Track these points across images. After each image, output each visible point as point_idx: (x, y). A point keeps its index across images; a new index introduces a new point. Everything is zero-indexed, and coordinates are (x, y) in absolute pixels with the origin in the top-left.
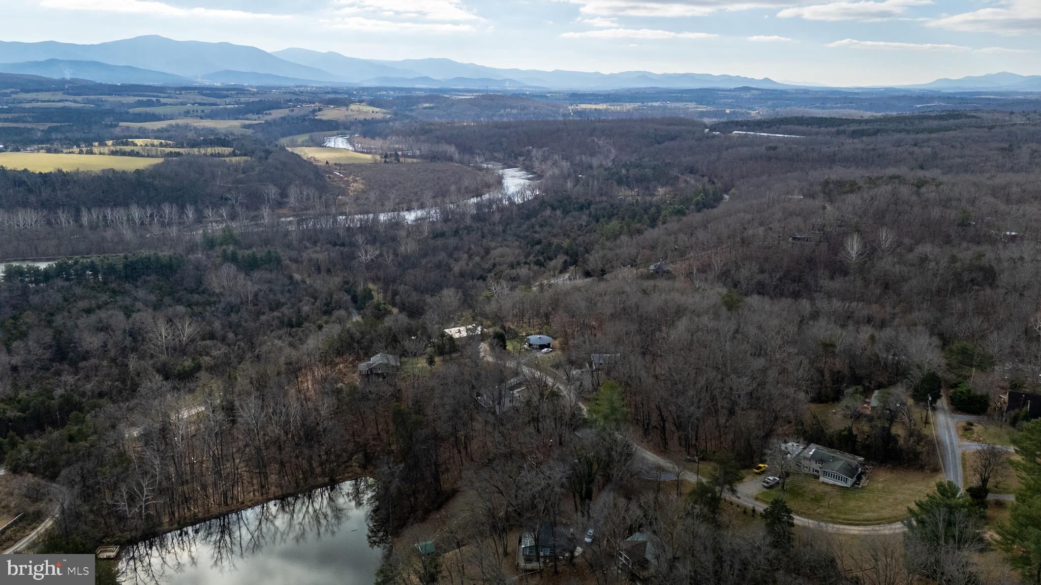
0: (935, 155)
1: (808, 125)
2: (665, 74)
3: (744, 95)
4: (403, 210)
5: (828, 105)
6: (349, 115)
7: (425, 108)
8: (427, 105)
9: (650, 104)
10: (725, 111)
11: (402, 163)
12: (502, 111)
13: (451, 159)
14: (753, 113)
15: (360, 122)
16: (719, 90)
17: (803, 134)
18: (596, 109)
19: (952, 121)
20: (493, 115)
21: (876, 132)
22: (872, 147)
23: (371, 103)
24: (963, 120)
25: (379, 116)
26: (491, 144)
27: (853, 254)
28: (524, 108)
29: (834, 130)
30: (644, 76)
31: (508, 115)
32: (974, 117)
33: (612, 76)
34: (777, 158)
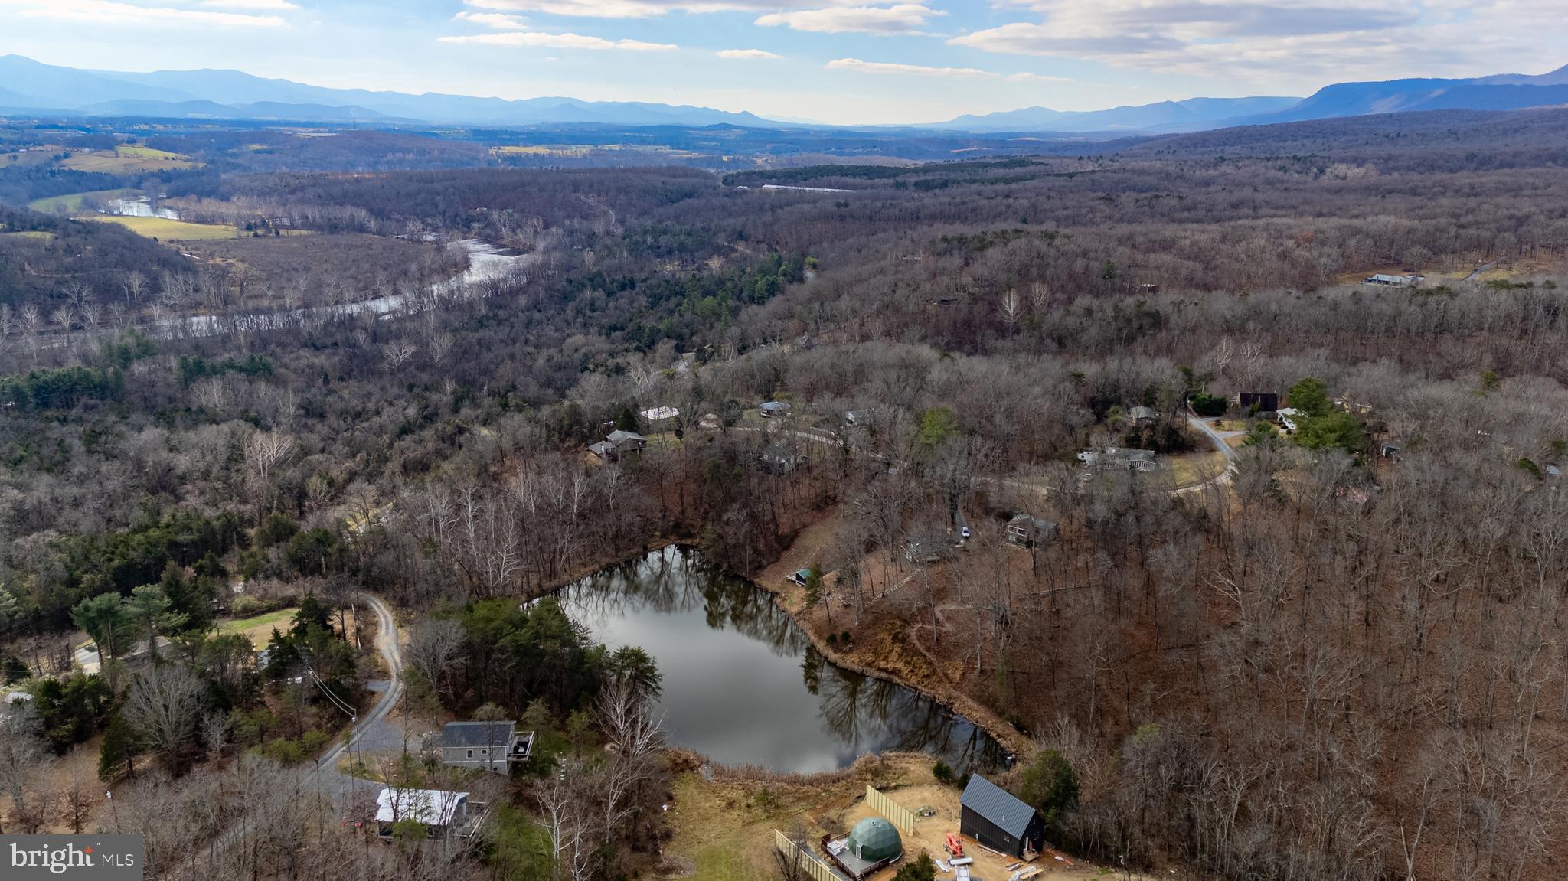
0: (1034, 207)
1: (854, 176)
2: (600, 102)
3: (724, 135)
4: (366, 299)
5: (847, 151)
6: (131, 165)
7: (258, 152)
8: (257, 147)
9: (606, 147)
10: (721, 158)
11: (283, 236)
12: (390, 156)
13: (361, 228)
14: (759, 162)
15: (152, 174)
16: (689, 128)
17: (854, 187)
18: (536, 155)
19: (1018, 170)
20: (376, 163)
21: (944, 185)
22: (958, 200)
23: (153, 145)
24: (1032, 168)
25: (185, 166)
26: (417, 205)
27: (1011, 312)
28: (423, 152)
29: (891, 181)
30: (570, 105)
31: (400, 162)
32: (1041, 164)
33: (520, 103)
34: (852, 217)
